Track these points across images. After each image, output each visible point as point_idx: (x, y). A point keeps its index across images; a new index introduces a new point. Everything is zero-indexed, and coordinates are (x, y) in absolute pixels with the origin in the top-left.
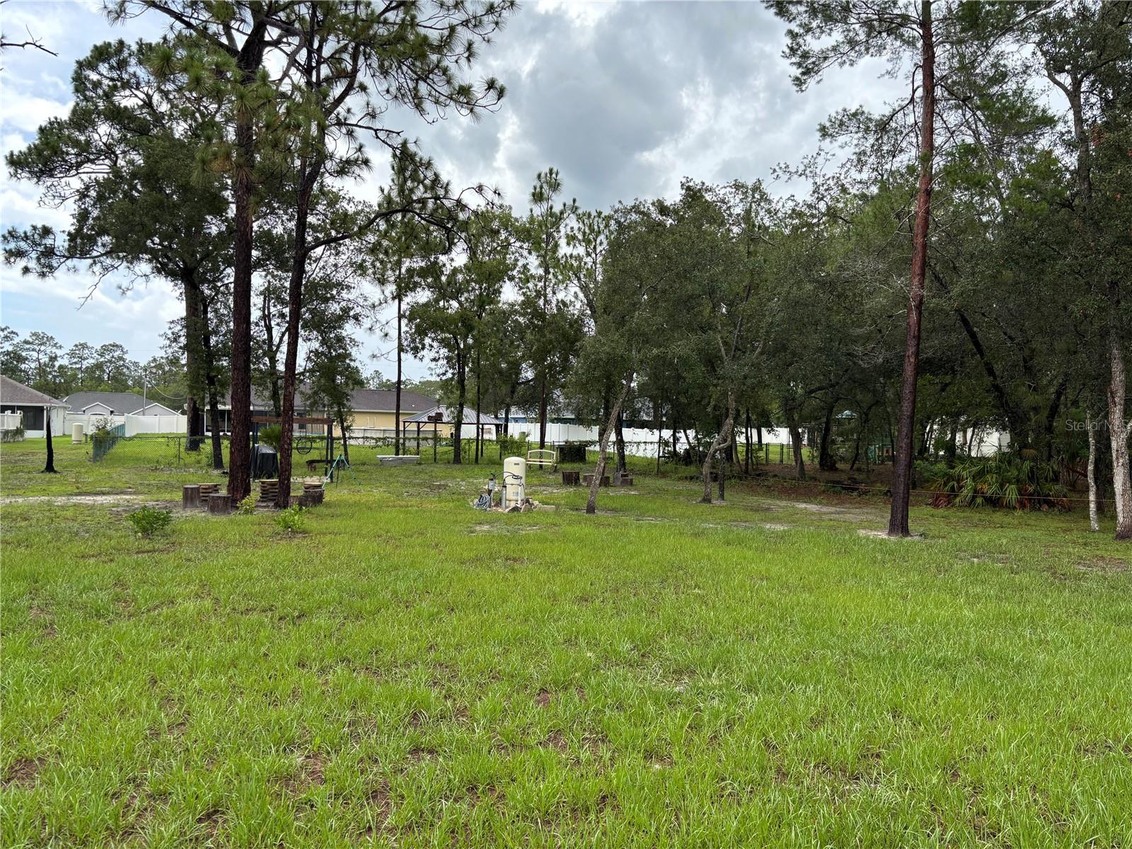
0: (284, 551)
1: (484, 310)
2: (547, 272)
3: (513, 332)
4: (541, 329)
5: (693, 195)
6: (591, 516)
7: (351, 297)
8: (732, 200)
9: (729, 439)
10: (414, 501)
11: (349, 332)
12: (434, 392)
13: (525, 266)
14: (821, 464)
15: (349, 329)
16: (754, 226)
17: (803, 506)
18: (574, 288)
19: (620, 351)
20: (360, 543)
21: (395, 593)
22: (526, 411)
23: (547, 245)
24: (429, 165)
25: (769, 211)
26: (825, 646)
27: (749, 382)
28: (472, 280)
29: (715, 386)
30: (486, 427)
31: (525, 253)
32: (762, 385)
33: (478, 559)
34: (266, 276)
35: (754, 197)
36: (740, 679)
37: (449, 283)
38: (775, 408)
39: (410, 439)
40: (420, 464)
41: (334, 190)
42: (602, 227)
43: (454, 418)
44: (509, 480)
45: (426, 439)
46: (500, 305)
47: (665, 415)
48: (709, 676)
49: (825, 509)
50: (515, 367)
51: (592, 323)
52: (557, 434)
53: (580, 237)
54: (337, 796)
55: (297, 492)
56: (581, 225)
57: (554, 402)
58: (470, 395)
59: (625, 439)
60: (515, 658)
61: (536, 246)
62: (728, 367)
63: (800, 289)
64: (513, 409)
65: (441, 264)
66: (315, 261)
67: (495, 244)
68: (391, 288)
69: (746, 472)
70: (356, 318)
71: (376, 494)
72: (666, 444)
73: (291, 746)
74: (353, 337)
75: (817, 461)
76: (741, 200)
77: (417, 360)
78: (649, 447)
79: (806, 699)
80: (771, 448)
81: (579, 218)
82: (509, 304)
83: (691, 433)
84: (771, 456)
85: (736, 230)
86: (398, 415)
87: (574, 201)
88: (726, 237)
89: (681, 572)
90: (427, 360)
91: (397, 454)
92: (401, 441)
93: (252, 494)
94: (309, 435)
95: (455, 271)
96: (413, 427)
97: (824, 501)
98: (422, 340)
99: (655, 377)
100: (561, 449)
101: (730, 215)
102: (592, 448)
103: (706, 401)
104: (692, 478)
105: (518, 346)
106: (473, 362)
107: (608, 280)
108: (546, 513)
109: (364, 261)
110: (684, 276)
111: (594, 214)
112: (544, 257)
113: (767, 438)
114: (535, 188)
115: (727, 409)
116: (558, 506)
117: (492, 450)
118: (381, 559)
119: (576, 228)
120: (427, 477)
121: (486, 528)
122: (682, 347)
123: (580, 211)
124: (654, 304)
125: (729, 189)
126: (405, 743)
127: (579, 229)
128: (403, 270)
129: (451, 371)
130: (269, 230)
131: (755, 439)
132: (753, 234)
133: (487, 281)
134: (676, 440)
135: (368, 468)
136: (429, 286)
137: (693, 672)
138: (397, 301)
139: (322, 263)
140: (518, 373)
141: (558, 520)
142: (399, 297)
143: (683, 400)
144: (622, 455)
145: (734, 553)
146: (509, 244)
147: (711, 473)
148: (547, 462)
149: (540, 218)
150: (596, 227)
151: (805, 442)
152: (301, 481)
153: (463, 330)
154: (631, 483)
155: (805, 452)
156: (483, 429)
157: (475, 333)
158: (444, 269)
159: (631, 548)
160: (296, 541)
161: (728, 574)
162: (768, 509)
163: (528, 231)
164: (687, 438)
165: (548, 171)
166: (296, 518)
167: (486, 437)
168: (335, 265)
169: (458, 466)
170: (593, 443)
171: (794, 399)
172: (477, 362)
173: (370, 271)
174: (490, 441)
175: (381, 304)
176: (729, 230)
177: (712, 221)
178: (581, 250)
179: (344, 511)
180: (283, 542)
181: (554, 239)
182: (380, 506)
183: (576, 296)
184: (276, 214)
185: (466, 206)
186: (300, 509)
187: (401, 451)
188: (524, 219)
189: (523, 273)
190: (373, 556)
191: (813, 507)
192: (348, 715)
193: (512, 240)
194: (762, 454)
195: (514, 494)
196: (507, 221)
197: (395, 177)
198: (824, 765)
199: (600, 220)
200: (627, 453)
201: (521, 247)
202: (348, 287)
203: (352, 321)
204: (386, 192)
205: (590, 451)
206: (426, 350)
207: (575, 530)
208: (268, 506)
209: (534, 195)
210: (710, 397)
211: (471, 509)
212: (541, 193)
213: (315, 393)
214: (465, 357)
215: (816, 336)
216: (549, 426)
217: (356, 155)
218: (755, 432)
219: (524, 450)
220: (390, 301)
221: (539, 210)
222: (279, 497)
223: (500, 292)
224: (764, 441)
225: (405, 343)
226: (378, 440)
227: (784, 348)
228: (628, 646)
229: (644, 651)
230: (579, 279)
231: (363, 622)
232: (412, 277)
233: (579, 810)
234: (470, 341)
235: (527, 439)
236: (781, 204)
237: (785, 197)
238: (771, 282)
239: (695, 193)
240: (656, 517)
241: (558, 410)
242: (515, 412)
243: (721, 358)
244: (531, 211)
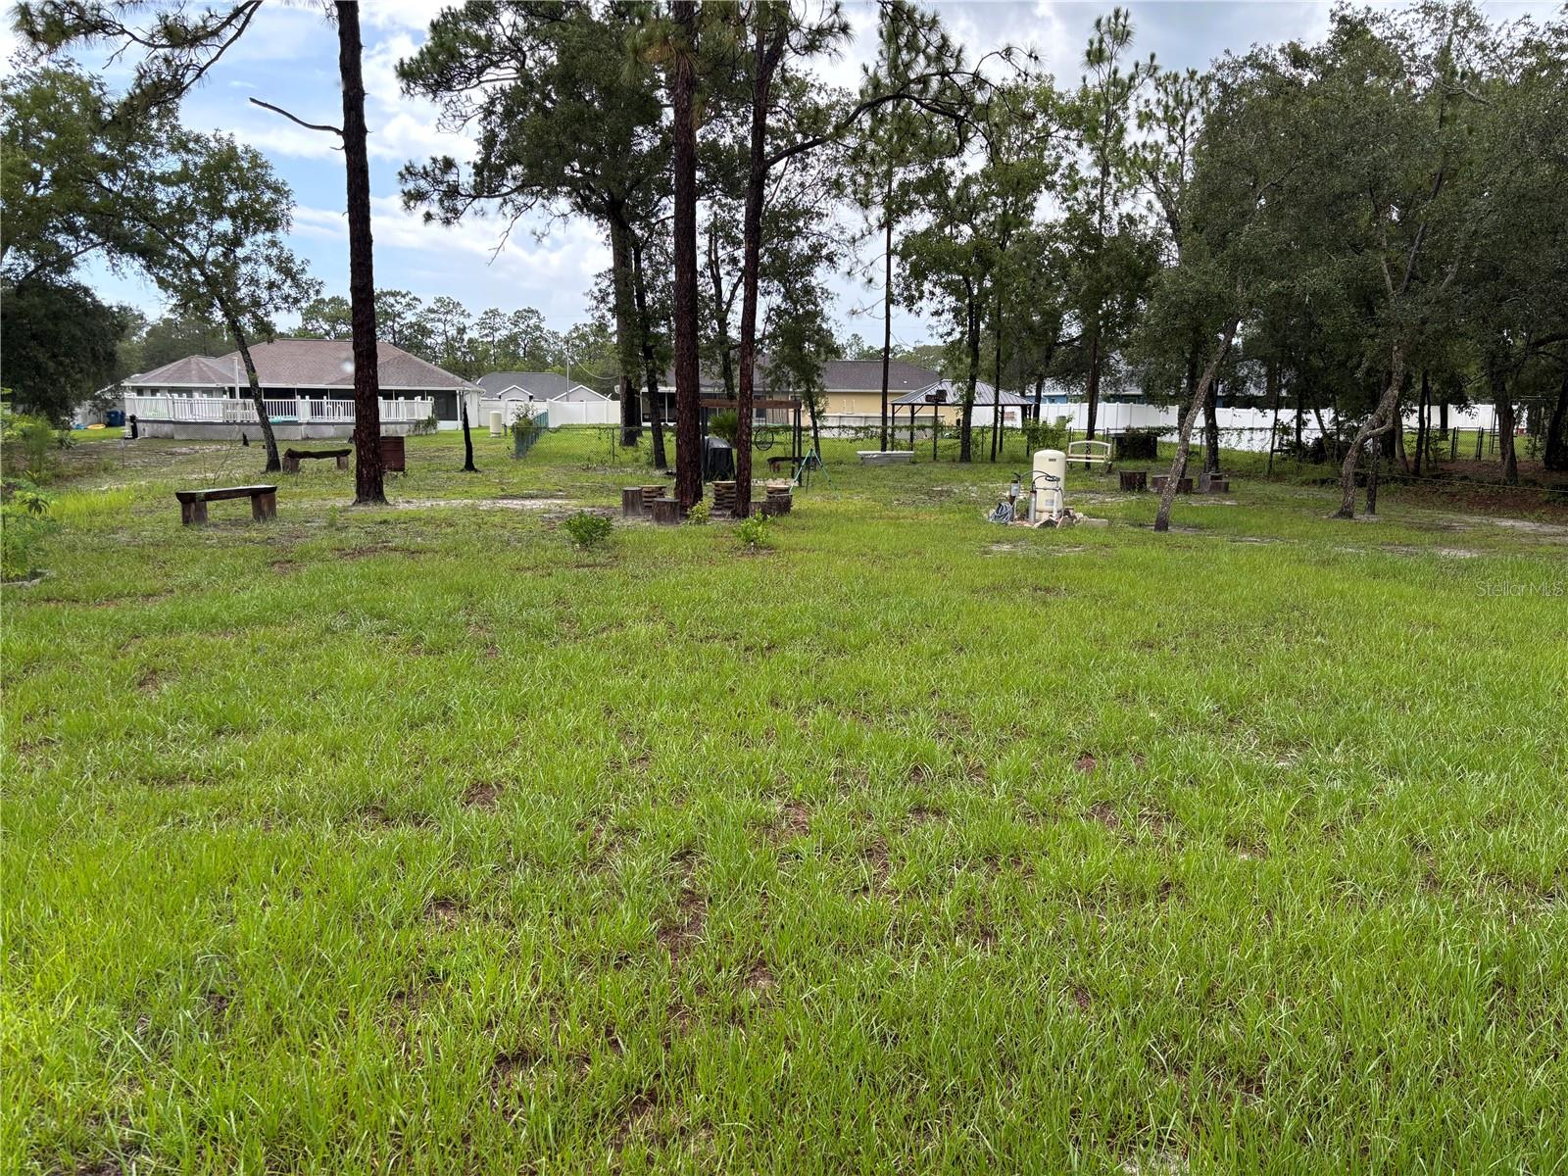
0: (746, 568)
1: (1010, 236)
2: (1105, 172)
3: (1052, 266)
4: (1093, 259)
5: (1351, 31)
6: (1163, 534)
7: (823, 229)
8: (1417, 33)
9: (1390, 421)
10: (908, 511)
11: (820, 280)
12: (935, 360)
13: (1072, 167)
14: (1547, 460)
15: (820, 276)
16: (1454, 73)
17: (1509, 523)
18: (1147, 194)
19: (1217, 287)
20: (840, 563)
21: (885, 624)
22: (1067, 385)
23: (1107, 132)
24: (934, 23)
25: (1481, 47)
26: (1523, 722)
27: (1429, 328)
28: (992, 193)
29: (1372, 337)
30: (1008, 409)
31: (1073, 146)
32: (1451, 333)
33: (995, 588)
34: (711, 207)
35: (1456, 25)
36: (1376, 758)
37: (958, 199)
38: (1474, 373)
39: (900, 428)
40: (914, 463)
41: (799, 75)
42: (1195, 94)
43: (962, 397)
44: (1040, 483)
45: (923, 428)
46: (1032, 228)
47: (1285, 386)
48: (1330, 750)
49: (1547, 529)
50: (1053, 320)
51: (1173, 246)
52: (1113, 418)
53: (1160, 114)
54: (825, 850)
55: (759, 497)
56: (1162, 95)
57: (1110, 371)
58: (986, 362)
59: (1220, 424)
60: (1047, 714)
61: (1090, 133)
62: (1397, 306)
63: (1528, 173)
64: (1048, 383)
65: (948, 171)
66: (774, 181)
67: (1027, 137)
68: (877, 212)
69: (1417, 472)
70: (830, 258)
71: (855, 502)
72: (1286, 430)
73: (767, 792)
74: (825, 286)
75: (1539, 456)
76: (1434, 33)
77: (913, 315)
78: (1258, 435)
79: (1480, 790)
80: (1461, 437)
81: (1159, 84)
82: (1047, 226)
83: (1328, 414)
84: (1460, 449)
85: (1422, 82)
86: (885, 395)
87: (1153, 57)
88: (1405, 96)
89: (1296, 613)
90: (925, 314)
91: (884, 449)
92: (889, 431)
93: (704, 498)
94: (770, 424)
95: (968, 181)
96: (905, 412)
97: (1547, 517)
98: (919, 285)
99: (1271, 327)
100: (1119, 440)
101: (1413, 59)
102: (1166, 438)
103: (1355, 361)
104: (1323, 482)
105: (1059, 288)
106: (991, 315)
107: (1202, 178)
108: (1093, 529)
109: (840, 175)
110: (1331, 162)
111: (1183, 75)
112: (1102, 150)
113: (1457, 419)
114: (1091, 43)
115: (1390, 374)
116: (1112, 520)
117: (1016, 443)
118: (867, 583)
119: (1153, 100)
120: (923, 480)
121: (1006, 547)
122: (1319, 277)
123: (1161, 73)
124: (1275, 212)
125: (1413, 15)
126: (904, 800)
127: (1159, 102)
128: (894, 185)
129: (960, 329)
130: (715, 140)
131: (1436, 421)
132: (1452, 85)
133: (1015, 193)
134: (1301, 424)
135: (845, 469)
136: (930, 206)
137: (1305, 745)
138: (885, 230)
139: (784, 183)
140: (1057, 329)
141: (1111, 539)
142: (887, 225)
143: (1316, 362)
144: (1213, 448)
145: (1384, 590)
146: (1049, 134)
147: (1356, 474)
148: (1097, 459)
149: (1098, 90)
150: (1186, 97)
151: (1524, 425)
152: (763, 484)
153: (978, 268)
154: (1226, 489)
155: (1521, 443)
156: (1003, 412)
157: (995, 270)
158: (952, 179)
159: (1221, 579)
160: (760, 558)
161: (1371, 618)
162: (1446, 528)
163: (1079, 112)
164: (1320, 421)
165: (1112, 13)
166: (760, 529)
167: (1007, 423)
168: (802, 185)
169: (966, 466)
170: (1168, 430)
171: (1507, 356)
172: (996, 314)
173: (849, 190)
174: (1012, 429)
175: (863, 236)
176: (1411, 84)
177: (1380, 71)
178: (1160, 135)
179: (817, 522)
180: (745, 559)
181: (1117, 121)
182: (862, 517)
183: (1150, 207)
184: (724, 116)
185: (986, 82)
186: (765, 519)
187: (889, 446)
188: (1073, 94)
189: (1069, 177)
190: (857, 578)
191: (1525, 526)
192: (834, 764)
193: (1053, 128)
194: (1445, 446)
195: (1047, 501)
196: (1046, 100)
197: (884, 47)
198: (1502, 875)
199: (1193, 85)
200: (1221, 445)
201: (1067, 138)
202: (820, 215)
203: (825, 264)
204: (871, 71)
205: (1164, 444)
206: (924, 300)
207: (1137, 553)
208: (723, 515)
209: (1089, 54)
210: (1362, 355)
211: (985, 522)
212: (1101, 51)
213: (778, 367)
214: (979, 307)
215: (1553, 252)
216: (1101, 406)
217: (831, 20)
218: (1436, 411)
219: (1063, 441)
220: (876, 232)
221: (1096, 77)
222: (737, 503)
223: (1033, 208)
224: (1451, 425)
225: (896, 292)
226: (858, 430)
227: (1496, 272)
228: (1211, 706)
229: (1233, 715)
230: (1155, 180)
231: (848, 658)
232: (907, 193)
233: (1132, 896)
234: (988, 284)
235: (1068, 426)
236: (1504, 33)
237: (1513, 20)
238: (1479, 166)
239: (1354, 27)
240: (1262, 537)
241: (1116, 383)
242: (1051, 388)
243: (1383, 293)
244: (1084, 80)
